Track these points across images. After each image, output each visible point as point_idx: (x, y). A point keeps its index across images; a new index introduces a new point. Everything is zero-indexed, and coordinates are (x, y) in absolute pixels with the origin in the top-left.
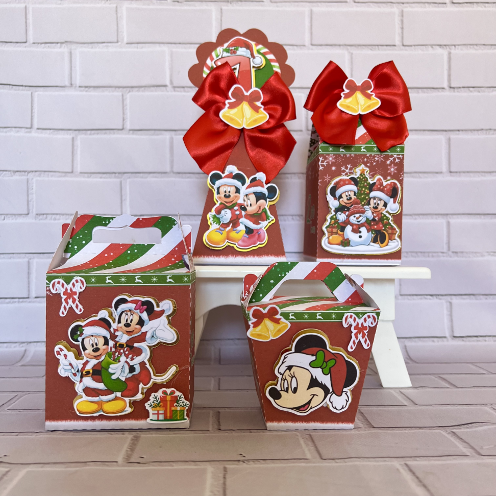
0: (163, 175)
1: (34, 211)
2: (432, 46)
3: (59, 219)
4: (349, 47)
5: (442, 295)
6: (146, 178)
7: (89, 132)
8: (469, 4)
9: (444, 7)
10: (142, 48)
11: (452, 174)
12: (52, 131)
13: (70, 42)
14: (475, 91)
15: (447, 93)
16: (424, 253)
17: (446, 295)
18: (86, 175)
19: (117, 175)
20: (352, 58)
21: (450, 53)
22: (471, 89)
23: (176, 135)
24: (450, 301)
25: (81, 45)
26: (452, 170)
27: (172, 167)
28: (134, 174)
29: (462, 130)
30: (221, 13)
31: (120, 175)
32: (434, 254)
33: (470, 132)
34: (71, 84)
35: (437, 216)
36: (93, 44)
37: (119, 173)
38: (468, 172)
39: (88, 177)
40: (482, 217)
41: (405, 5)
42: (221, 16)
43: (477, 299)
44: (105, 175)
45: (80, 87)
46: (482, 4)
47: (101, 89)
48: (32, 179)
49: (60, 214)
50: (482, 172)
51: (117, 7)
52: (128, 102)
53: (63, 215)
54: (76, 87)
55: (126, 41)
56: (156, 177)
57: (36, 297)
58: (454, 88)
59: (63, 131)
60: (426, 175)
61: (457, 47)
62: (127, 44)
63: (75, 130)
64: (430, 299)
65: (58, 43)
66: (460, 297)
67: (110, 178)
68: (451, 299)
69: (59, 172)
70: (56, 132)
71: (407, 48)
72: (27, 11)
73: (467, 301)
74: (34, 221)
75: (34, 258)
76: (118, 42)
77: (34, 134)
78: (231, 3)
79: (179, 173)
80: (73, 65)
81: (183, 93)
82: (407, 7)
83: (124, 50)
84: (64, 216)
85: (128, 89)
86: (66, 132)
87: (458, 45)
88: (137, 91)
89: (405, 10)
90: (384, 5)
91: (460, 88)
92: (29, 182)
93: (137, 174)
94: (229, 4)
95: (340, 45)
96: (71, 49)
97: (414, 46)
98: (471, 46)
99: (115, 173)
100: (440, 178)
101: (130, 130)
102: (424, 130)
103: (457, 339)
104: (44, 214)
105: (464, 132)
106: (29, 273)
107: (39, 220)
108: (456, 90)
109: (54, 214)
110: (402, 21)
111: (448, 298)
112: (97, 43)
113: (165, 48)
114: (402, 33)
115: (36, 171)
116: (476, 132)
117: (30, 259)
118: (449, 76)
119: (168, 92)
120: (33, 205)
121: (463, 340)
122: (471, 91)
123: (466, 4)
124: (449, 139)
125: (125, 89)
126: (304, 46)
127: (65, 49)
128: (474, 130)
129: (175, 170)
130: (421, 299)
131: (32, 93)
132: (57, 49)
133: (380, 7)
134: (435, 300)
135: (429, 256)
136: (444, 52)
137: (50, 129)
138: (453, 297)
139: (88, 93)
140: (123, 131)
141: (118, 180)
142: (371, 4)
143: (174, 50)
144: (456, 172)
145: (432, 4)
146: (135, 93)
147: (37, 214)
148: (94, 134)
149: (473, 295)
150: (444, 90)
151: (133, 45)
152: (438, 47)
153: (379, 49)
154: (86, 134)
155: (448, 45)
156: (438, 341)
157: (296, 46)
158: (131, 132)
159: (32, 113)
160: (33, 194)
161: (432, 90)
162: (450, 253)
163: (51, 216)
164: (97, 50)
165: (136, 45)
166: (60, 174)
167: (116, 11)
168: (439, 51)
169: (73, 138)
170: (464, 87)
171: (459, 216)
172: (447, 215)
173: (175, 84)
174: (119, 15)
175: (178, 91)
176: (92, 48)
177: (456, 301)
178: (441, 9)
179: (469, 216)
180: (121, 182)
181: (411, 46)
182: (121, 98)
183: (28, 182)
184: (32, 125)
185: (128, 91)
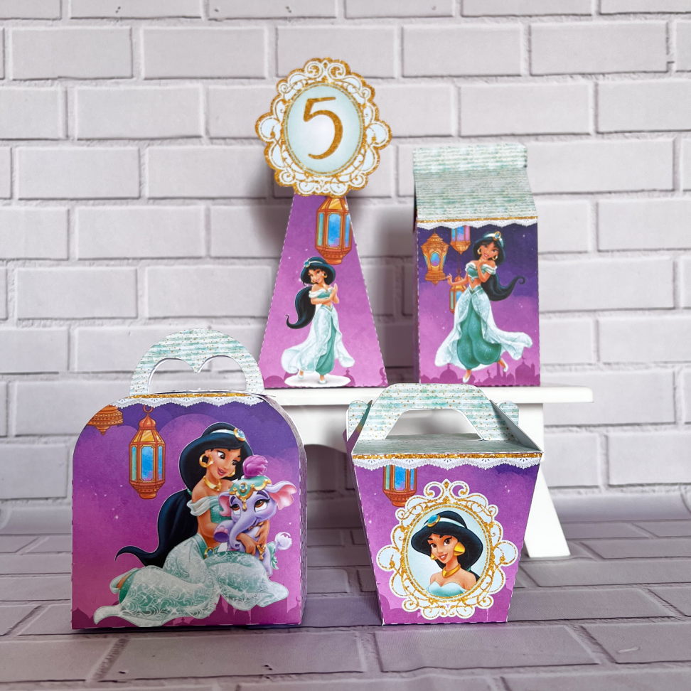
0: (196, 261)
1: (15, 315)
2: (571, 75)
3: (50, 326)
4: (455, 79)
5: (594, 426)
6: (173, 265)
7: (91, 202)
8: (623, 16)
9: (587, 20)
10: (167, 84)
11: (601, 254)
12: (39, 201)
13: (66, 78)
14: (632, 137)
15: (594, 141)
16: (564, 365)
17: (599, 426)
18: (87, 262)
19: (130, 261)
20: (459, 94)
21: (596, 85)
22: (627, 134)
23: (214, 205)
24: (606, 434)
25: (81, 82)
26: (601, 248)
27: (208, 249)
28: (155, 261)
29: (615, 192)
30: (277, 34)
31: (135, 262)
32: (578, 367)
33: (625, 195)
34: (67, 137)
35: (580, 314)
36: (98, 81)
37: (134, 259)
38: (624, 250)
39: (90, 265)
40: (647, 312)
41: (534, 19)
42: (277, 39)
43: (643, 431)
44: (112, 262)
45: (79, 139)
46: (641, 15)
47: (109, 142)
48: (13, 270)
49: (51, 319)
50: (645, 250)
51: (131, 30)
52: (146, 159)
53: (56, 319)
54: (73, 140)
55: (143, 75)
56: (186, 264)
57: (17, 436)
58: (602, 133)
59: (55, 202)
60: (564, 256)
61: (606, 75)
62: (146, 79)
63: (72, 199)
64: (577, 432)
65: (48, 79)
66: (620, 428)
67: (120, 265)
68: (608, 431)
69: (50, 259)
70: (46, 202)
71: (536, 78)
72: (6, 37)
73: (629, 433)
74: (14, 328)
75: (14, 380)
76: (132, 77)
77: (16, 207)
78: (290, 21)
79: (218, 258)
80: (69, 110)
81: (224, 147)
82: (536, 22)
83: (140, 88)
84: (58, 322)
85: (148, 142)
86: (59, 202)
87: (609, 73)
88: (160, 144)
89: (534, 25)
90: (504, 19)
91: (611, 133)
92: (9, 274)
93: (160, 261)
94: (288, 22)
95: (442, 77)
96: (66, 88)
97: (547, 75)
98: (627, 75)
99: (128, 259)
100: (583, 259)
101: (150, 199)
102: (561, 193)
103: (614, 489)
104: (29, 319)
105: (617, 195)
106: (7, 402)
107: (23, 327)
108: (606, 136)
109: (43, 319)
110: (529, 41)
111: (603, 430)
112: (104, 78)
113: (198, 85)
114: (530, 58)
115: (18, 259)
116: (634, 194)
117: (10, 382)
118: (596, 116)
119: (202, 145)
120: (14, 307)
121: (622, 491)
122: (627, 137)
123: (618, 16)
124: (597, 205)
125: (142, 142)
126: (393, 78)
127: (58, 88)
128: (632, 192)
129: (213, 254)
130: (564, 432)
131: (11, 149)
132: (47, 88)
133: (498, 22)
134: (584, 434)
135: (571, 370)
136: (588, 84)
137: (37, 199)
138: (610, 428)
139: (91, 148)
140: (140, 200)
141: (133, 268)
142: (485, 19)
143: (211, 87)
144: (607, 251)
145: (571, 17)
146: (156, 148)
147: (19, 319)
148: (99, 205)
149: (638, 424)
150: (589, 136)
151: (154, 81)
152: (579, 77)
153: (497, 81)
154: (86, 205)
155: (594, 74)
156: (586, 493)
157: (382, 78)
158: (151, 201)
159: (11, 178)
160: (14, 291)
161: (572, 136)
162: (601, 365)
163: (39, 321)
164: (104, 88)
165: (158, 81)
166: (52, 262)
167: (131, 35)
168: (581, 81)
169: (69, 211)
170: (616, 132)
171: (612, 312)
172: (595, 311)
173: (213, 134)
174: (134, 40)
175: (216, 144)
176: (96, 85)
177: (613, 433)
178: (583, 23)
179: (627, 312)
180: (136, 271)
181: (542, 76)
182: (136, 155)
183: (7, 274)
184: (12, 194)
185: (146, 145)
